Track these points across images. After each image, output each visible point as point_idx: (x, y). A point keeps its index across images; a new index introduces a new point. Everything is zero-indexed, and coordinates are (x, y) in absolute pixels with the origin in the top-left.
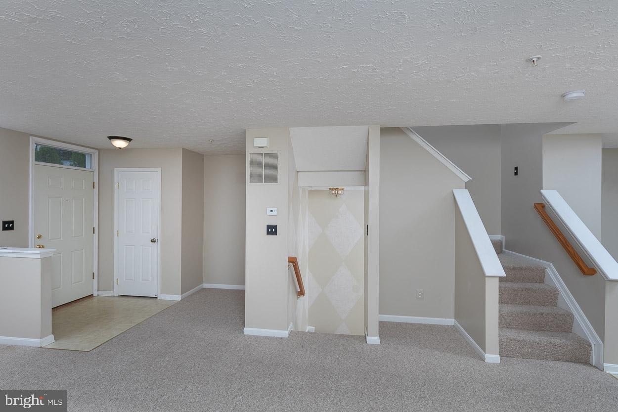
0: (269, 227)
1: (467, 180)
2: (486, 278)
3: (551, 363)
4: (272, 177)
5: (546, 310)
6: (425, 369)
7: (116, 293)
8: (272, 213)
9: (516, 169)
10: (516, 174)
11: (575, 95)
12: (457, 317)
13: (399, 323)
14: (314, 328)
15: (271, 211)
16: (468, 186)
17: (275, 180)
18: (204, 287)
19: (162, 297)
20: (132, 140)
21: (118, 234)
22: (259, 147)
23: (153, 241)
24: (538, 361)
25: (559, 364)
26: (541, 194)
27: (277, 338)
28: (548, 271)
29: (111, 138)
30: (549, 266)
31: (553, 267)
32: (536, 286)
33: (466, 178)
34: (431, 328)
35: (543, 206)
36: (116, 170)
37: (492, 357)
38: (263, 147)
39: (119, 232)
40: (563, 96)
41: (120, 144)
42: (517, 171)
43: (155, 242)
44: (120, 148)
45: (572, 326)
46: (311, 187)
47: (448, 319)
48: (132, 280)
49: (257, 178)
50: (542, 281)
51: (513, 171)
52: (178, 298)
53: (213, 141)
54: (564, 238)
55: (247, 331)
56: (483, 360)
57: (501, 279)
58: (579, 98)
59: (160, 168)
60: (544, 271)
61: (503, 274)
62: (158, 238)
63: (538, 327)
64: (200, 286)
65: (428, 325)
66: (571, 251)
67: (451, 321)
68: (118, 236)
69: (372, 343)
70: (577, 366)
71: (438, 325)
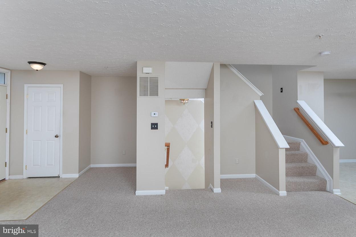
0: (152, 124)
1: (261, 95)
2: (279, 150)
3: (310, 193)
4: (155, 92)
5: (303, 165)
6: (252, 203)
7: (25, 175)
8: (155, 116)
9: (282, 89)
10: (282, 92)
11: (326, 53)
12: (257, 172)
13: (226, 179)
14: (168, 187)
15: (155, 114)
16: (262, 98)
17: (157, 95)
18: (91, 167)
19: (63, 176)
20: (46, 64)
21: (27, 132)
22: (146, 73)
23: (56, 136)
24: (304, 192)
25: (313, 192)
26: (297, 103)
27: (159, 196)
28: (302, 144)
29: (30, 63)
30: (302, 141)
31: (304, 141)
32: (297, 152)
33: (260, 94)
34: (244, 180)
35: (298, 109)
36: (25, 85)
37: (283, 193)
38: (149, 73)
39: (27, 131)
40: (320, 53)
41: (37, 67)
42: (282, 90)
43: (58, 137)
44: (37, 70)
45: (316, 172)
46: (171, 98)
47: (252, 174)
48: (38, 165)
49: (144, 93)
50: (298, 150)
51: (280, 90)
52: (76, 176)
53: (107, 67)
54: (312, 127)
55: (138, 193)
56: (278, 195)
57: (287, 149)
58: (327, 55)
59: (63, 85)
60: (299, 144)
61: (288, 147)
62: (61, 134)
63: (301, 174)
64: (88, 167)
65: (242, 178)
66: (315, 132)
67: (253, 175)
68: (27, 134)
69: (217, 192)
70: (321, 192)
71: (247, 178)
